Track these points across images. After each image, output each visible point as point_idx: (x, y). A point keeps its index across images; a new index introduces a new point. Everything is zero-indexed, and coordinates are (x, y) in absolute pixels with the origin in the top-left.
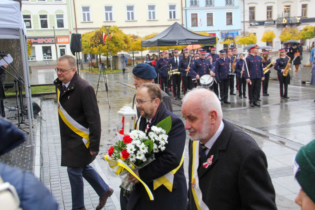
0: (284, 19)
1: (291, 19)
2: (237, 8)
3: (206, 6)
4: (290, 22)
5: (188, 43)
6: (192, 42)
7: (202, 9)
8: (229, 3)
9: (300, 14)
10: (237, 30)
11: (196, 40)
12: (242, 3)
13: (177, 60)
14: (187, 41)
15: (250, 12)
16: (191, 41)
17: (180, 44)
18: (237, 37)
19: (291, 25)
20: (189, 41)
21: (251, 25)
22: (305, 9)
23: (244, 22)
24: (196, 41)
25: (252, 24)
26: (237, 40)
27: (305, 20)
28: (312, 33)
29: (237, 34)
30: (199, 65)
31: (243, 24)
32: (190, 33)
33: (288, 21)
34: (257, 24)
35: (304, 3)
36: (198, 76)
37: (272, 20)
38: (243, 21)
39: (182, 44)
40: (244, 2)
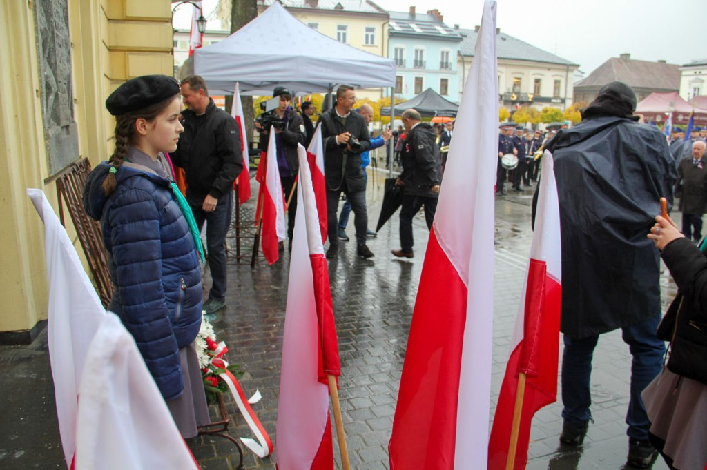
0: (514, 95)
1: (522, 95)
2: (455, 73)
3: (415, 67)
4: (521, 99)
7: (409, 71)
8: (445, 66)
9: (532, 91)
12: (462, 68)
14: (448, 112)
17: (439, 115)
19: (522, 103)
22: (537, 84)
27: (538, 99)
28: (552, 116)
33: (518, 98)
35: (538, 77)
39: (441, 115)
40: (464, 66)
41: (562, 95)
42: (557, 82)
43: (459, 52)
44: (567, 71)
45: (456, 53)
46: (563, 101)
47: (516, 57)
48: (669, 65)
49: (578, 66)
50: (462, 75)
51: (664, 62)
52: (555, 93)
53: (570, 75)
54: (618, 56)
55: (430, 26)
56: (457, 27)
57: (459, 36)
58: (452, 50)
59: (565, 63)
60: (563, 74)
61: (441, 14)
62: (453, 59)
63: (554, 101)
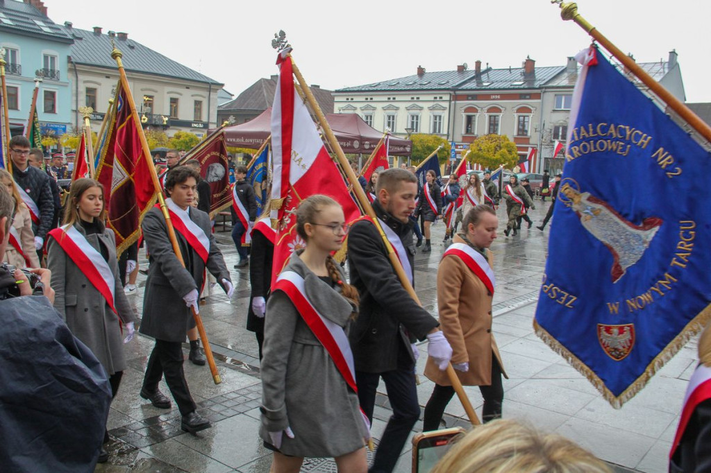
0: (144, 117)
1: (154, 117)
2: (65, 85)
3: (6, 74)
4: (153, 122)
8: (49, 74)
9: (167, 112)
10: (65, 124)
12: (74, 79)
15: (87, 96)
18: (65, 135)
19: (155, 126)
22: (175, 105)
23: (76, 111)
25: (91, 116)
26: (64, 141)
27: (175, 122)
29: (64, 130)
31: (74, 114)
33: (150, 120)
34: (99, 117)
35: (174, 96)
38: (74, 109)
40: (77, 77)
41: (205, 119)
42: (198, 103)
43: (69, 58)
44: (210, 90)
45: (65, 60)
46: (206, 126)
47: (146, 70)
48: (322, 90)
49: (223, 85)
50: (74, 87)
51: (319, 86)
52: (195, 116)
53: (213, 95)
54: (270, 78)
55: (28, 19)
56: (69, 26)
57: (70, 37)
58: (60, 56)
59: (207, 80)
60: (205, 93)
61: (45, 5)
62: (60, 65)
63: (196, 125)
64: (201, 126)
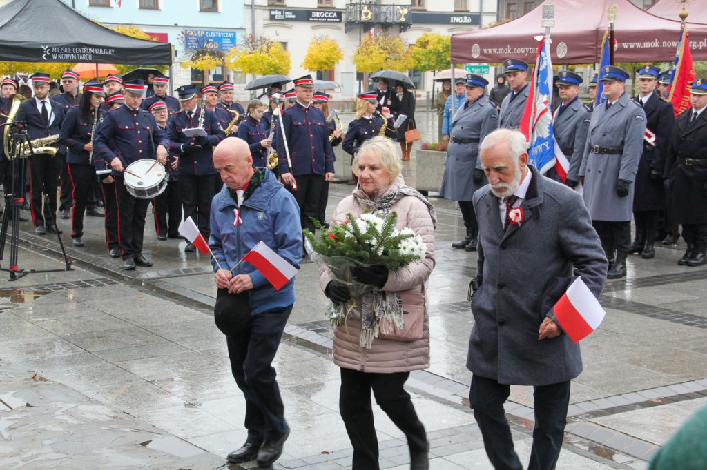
1: (384, 9)
4: (382, 19)
5: (82, 57)
6: (94, 54)
10: (234, 31)
11: (108, 48)
13: (44, 108)
14: (80, 50)
16: (92, 50)
17: (55, 57)
18: (233, 50)
19: (386, 26)
20: (86, 50)
21: (272, 18)
23: (251, 7)
24: (109, 52)
25: (277, 14)
26: (232, 60)
27: (420, 17)
28: (439, 55)
29: (233, 40)
30: (120, 127)
31: (249, 11)
32: (86, 25)
33: (376, 15)
34: (290, 15)
36: (117, 162)
37: (334, 8)
38: (250, 3)
39: (60, 57)
41: (473, 7)
46: (476, 20)
52: (457, 2)
63: (457, 20)
64: (467, 20)
